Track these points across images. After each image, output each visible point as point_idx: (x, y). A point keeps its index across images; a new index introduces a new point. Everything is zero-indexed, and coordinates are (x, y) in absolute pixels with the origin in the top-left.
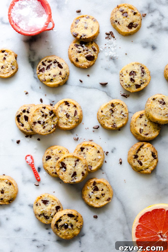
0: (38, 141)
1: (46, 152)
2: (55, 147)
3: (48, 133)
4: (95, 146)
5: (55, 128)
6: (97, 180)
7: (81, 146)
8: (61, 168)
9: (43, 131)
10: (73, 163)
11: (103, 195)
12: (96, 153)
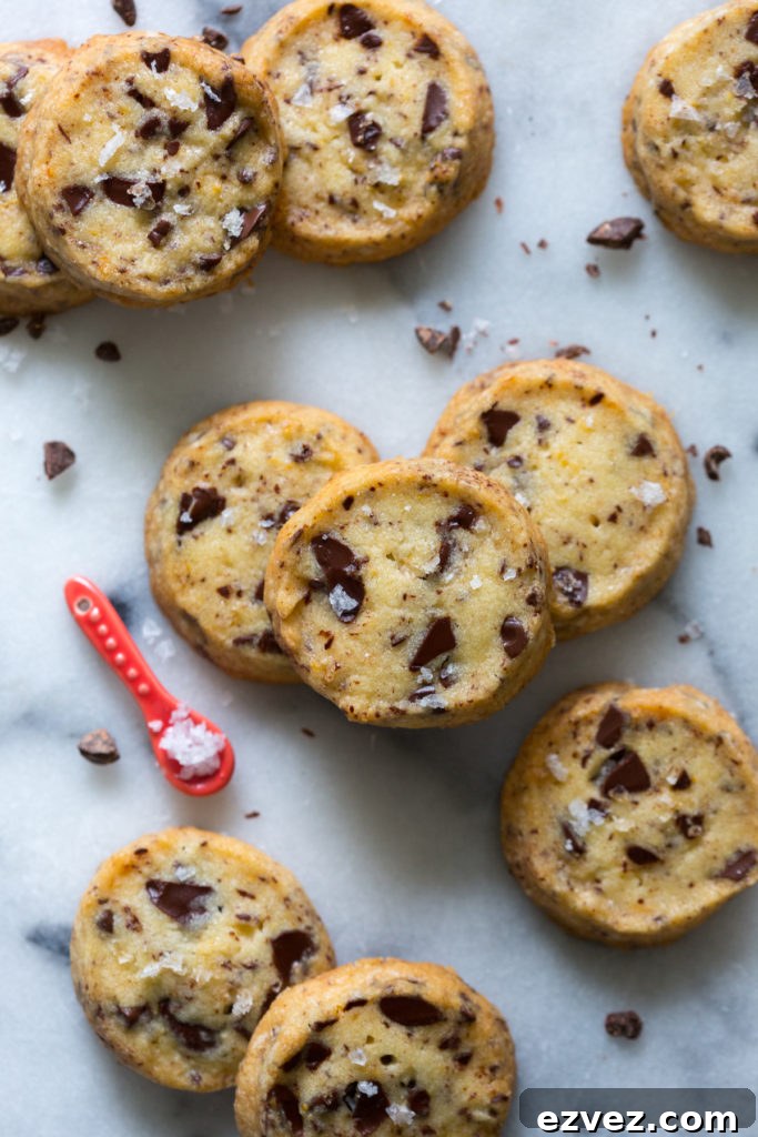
0: (102, 365)
1: (181, 460)
2: (257, 411)
3: (199, 281)
4: (612, 394)
5: (253, 242)
6: (636, 701)
7: (485, 400)
8: (314, 589)
9: (151, 262)
10: (425, 543)
11: (688, 826)
12: (621, 456)
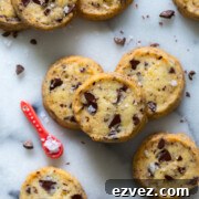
0: (32, 45)
1: (51, 71)
2: (72, 59)
3: (57, 24)
4: (165, 57)
5: (71, 15)
6: (169, 137)
7: (131, 57)
8: (84, 106)
9: (44, 19)
10: (113, 95)
11: (181, 170)
12: (166, 73)
